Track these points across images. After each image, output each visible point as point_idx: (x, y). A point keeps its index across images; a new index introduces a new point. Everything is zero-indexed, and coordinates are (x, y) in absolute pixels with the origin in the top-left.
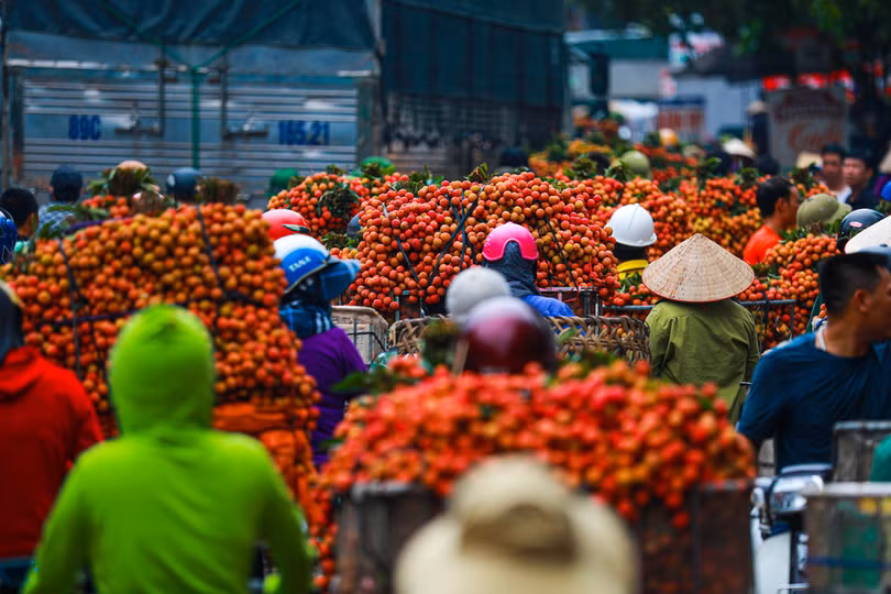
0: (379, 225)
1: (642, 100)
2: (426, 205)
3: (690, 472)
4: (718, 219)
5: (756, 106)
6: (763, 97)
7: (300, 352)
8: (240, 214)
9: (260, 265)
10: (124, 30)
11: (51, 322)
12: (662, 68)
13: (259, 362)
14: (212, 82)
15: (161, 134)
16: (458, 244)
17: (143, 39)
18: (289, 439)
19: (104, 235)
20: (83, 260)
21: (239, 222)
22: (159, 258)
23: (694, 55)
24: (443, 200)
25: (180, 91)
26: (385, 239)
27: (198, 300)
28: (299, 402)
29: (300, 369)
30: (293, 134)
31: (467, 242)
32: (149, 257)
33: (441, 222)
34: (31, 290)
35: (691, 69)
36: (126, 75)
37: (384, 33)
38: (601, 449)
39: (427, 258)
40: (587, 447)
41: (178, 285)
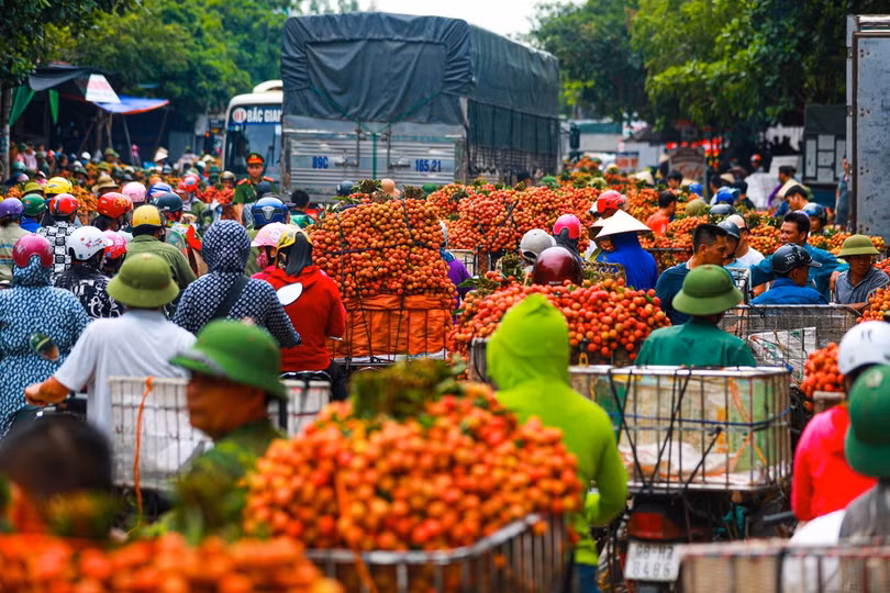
0: (468, 211)
1: (610, 153)
2: (493, 202)
3: (638, 332)
4: (646, 208)
5: (663, 158)
6: (666, 151)
7: (449, 272)
8: (423, 204)
9: (432, 229)
10: (340, 114)
11: (331, 252)
12: (619, 138)
13: (429, 276)
14: (383, 140)
15: (357, 166)
16: (508, 222)
17: (350, 119)
18: (442, 313)
19: (357, 212)
20: (347, 224)
21: (423, 207)
22: (384, 224)
23: (633, 131)
24: (501, 199)
25: (367, 145)
26: (471, 218)
27: (401, 245)
28: (447, 296)
29: (449, 280)
30: (422, 166)
31: (513, 222)
32: (378, 223)
33: (500, 211)
34: (322, 236)
35: (632, 138)
36: (341, 136)
37: (468, 116)
38: (594, 321)
39: (493, 229)
40: (587, 321)
41: (392, 237)
